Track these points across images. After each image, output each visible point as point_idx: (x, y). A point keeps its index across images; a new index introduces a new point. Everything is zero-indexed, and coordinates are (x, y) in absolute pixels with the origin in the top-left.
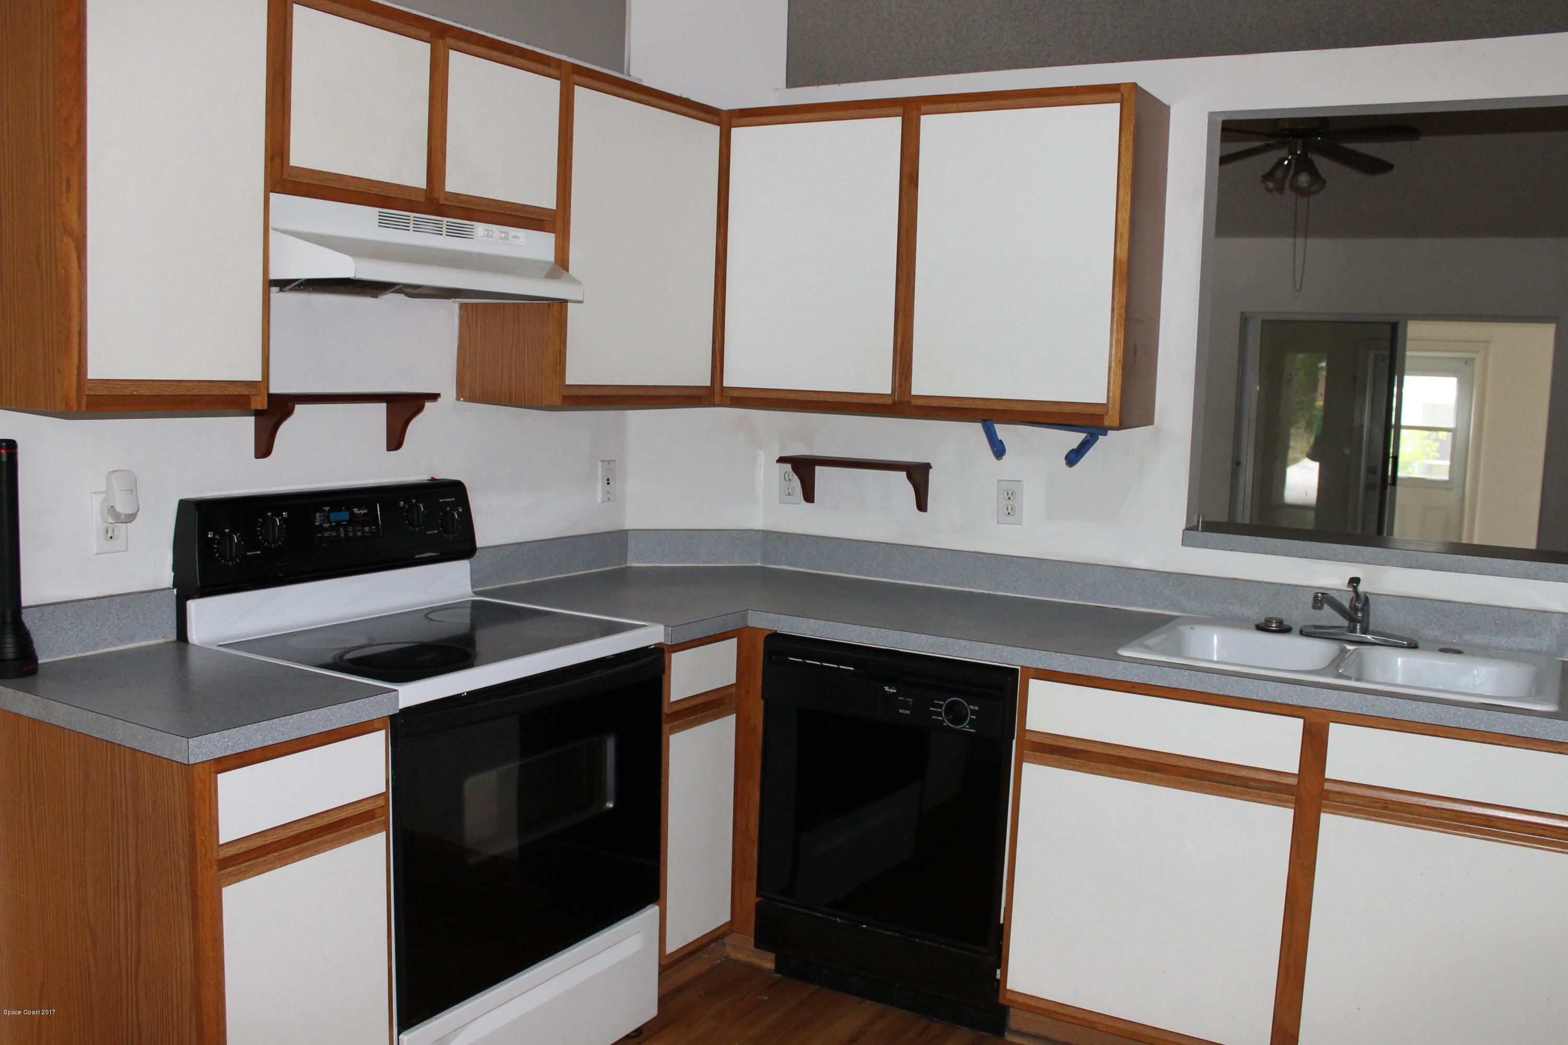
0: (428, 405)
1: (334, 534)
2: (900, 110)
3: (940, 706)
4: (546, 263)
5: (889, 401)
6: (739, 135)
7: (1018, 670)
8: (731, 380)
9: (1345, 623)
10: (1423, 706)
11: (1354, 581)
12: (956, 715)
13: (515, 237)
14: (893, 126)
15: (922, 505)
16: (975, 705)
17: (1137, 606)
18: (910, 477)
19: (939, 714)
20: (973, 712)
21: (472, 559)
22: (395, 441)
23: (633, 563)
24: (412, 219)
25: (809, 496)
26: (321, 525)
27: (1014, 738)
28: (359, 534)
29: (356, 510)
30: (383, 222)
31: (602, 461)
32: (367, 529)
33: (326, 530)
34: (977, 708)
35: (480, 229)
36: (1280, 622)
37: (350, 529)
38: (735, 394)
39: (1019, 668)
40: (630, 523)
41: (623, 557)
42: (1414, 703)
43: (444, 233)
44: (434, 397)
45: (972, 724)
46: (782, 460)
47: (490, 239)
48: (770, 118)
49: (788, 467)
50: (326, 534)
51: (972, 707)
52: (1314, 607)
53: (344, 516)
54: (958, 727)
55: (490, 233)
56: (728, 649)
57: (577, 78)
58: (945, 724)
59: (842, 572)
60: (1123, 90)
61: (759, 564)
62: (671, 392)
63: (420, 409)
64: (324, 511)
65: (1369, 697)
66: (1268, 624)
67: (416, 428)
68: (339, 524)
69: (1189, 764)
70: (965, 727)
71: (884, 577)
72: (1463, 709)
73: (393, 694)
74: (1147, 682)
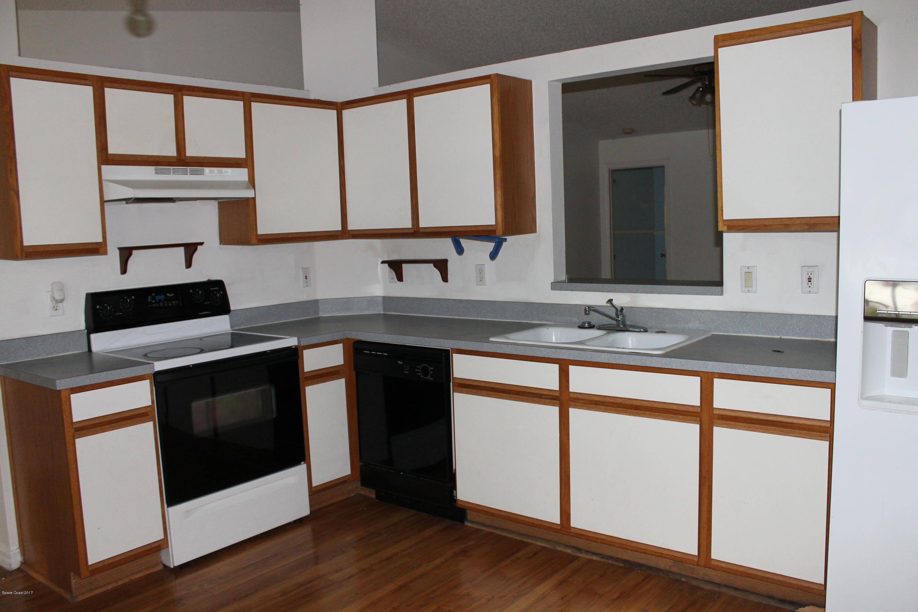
0: (199, 247)
1: (157, 305)
2: (406, 96)
3: (418, 369)
4: (245, 182)
5: (412, 231)
6: (346, 113)
7: (449, 350)
8: (352, 226)
10: (603, 354)
11: (610, 301)
12: (425, 371)
13: (226, 172)
14: (403, 103)
15: (445, 278)
16: (432, 367)
18: (435, 266)
19: (419, 372)
20: (432, 370)
21: (229, 314)
22: (188, 264)
23: (321, 315)
24: (171, 169)
25: (400, 278)
26: (151, 302)
27: (451, 382)
28: (170, 305)
29: (168, 295)
30: (157, 173)
31: (302, 268)
32: (174, 302)
33: (154, 303)
34: (432, 368)
35: (207, 170)
36: (589, 323)
37: (166, 303)
38: (354, 233)
39: (450, 349)
40: (319, 296)
41: (317, 312)
42: (598, 353)
43: (189, 174)
44: (202, 244)
45: (431, 376)
46: (383, 262)
47: (213, 174)
48: (357, 104)
49: (386, 265)
50: (154, 305)
51: (430, 368)
52: (586, 314)
53: (162, 297)
54: (427, 378)
55: (213, 172)
56: (339, 348)
57: (252, 99)
58: (421, 377)
59: (415, 313)
60: (492, 77)
61: (382, 312)
62: (318, 234)
63: (196, 249)
64: (152, 295)
65: (581, 352)
66: (584, 324)
67: (196, 257)
68: (160, 301)
69: (516, 389)
70: (429, 378)
71: (433, 315)
72: (618, 355)
73: (151, 365)
74: (496, 352)
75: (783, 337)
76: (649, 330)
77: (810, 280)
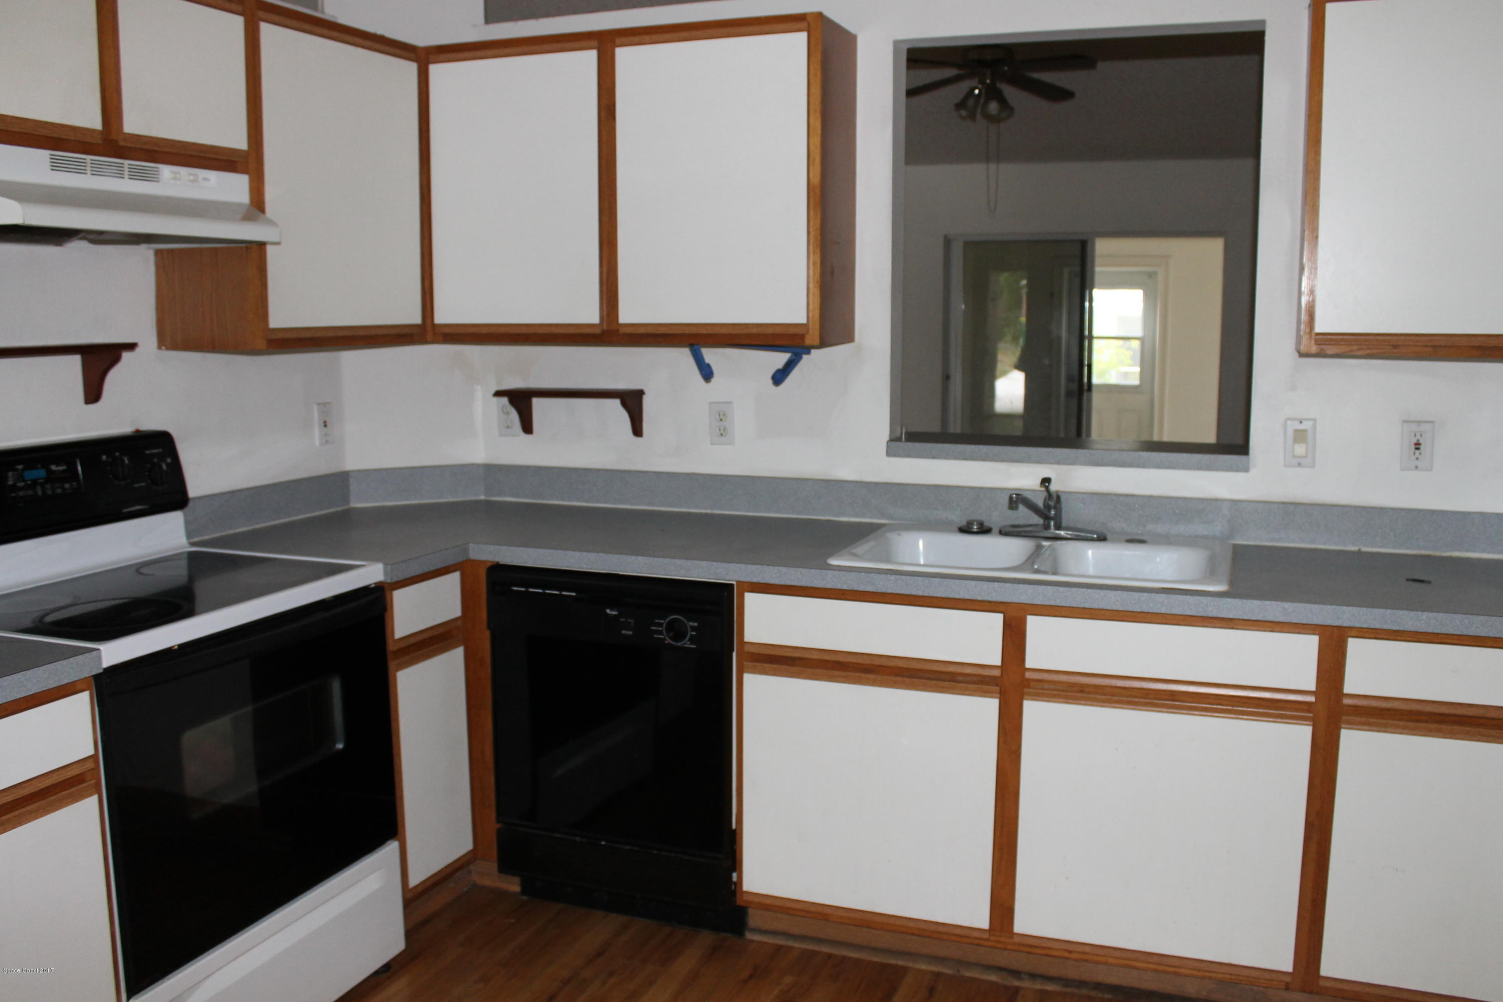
0: (126, 356)
1: (30, 492)
2: (595, 43)
3: (660, 625)
4: (240, 205)
5: (598, 331)
6: (436, 71)
7: (732, 585)
8: (442, 316)
9: (1040, 521)
10: (1111, 594)
12: (677, 632)
13: (205, 179)
14: (589, 59)
15: (637, 430)
16: (694, 621)
17: (848, 516)
18: (624, 404)
19: (661, 633)
20: (693, 628)
21: (186, 510)
22: (93, 394)
23: (356, 504)
24: (88, 161)
25: (527, 427)
26: (14, 486)
27: (733, 650)
28: (59, 491)
29: (53, 467)
30: (56, 166)
31: (318, 404)
32: (67, 486)
33: (21, 489)
34: (696, 624)
35: (166, 171)
36: (981, 524)
37: (48, 486)
38: (447, 331)
39: (735, 583)
40: (352, 463)
41: (346, 499)
42: (1102, 593)
43: (126, 176)
44: (131, 347)
45: (692, 640)
46: (498, 394)
47: (178, 182)
48: (467, 54)
49: (505, 400)
50: (21, 493)
51: (691, 624)
52: (1010, 508)
53: (40, 473)
54: (679, 644)
55: (178, 176)
56: (452, 583)
57: (261, 14)
58: (666, 642)
59: (564, 500)
60: (809, 18)
61: (482, 497)
62: (380, 332)
63: (116, 360)
64: (17, 470)
65: (1061, 589)
66: (970, 526)
67: (114, 379)
68: (35, 482)
69: (900, 664)
70: (686, 643)
71: (606, 503)
72: (1147, 594)
73: (95, 653)
74: (856, 589)
75: (1364, 549)
76: (1108, 537)
77: (1417, 446)
